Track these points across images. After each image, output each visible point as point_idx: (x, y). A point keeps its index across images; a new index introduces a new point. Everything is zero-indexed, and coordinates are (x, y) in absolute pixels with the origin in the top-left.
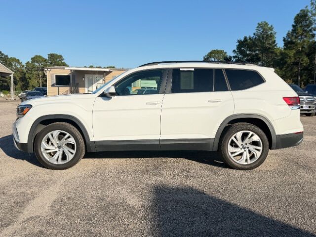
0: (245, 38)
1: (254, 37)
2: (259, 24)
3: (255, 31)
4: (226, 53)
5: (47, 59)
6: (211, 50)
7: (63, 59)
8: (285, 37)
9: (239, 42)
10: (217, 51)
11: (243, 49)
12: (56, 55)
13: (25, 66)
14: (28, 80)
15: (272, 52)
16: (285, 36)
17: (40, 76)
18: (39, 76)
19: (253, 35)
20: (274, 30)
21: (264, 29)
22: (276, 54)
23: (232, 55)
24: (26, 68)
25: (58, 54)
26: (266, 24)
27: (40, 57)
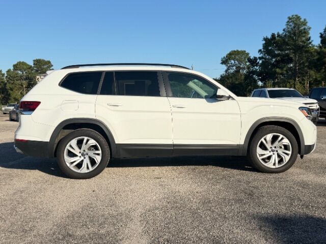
0: (273, 35)
1: (284, 34)
2: (290, 18)
3: (285, 27)
4: (248, 54)
5: (33, 65)
6: (230, 51)
7: (52, 66)
8: (323, 33)
9: (266, 39)
10: (238, 51)
11: (270, 48)
12: (44, 61)
13: (6, 75)
14: (9, 91)
15: (307, 52)
16: (322, 31)
17: (24, 86)
18: (22, 86)
19: (283, 32)
20: (309, 25)
21: (295, 24)
22: (311, 53)
23: (258, 55)
24: (6, 77)
25: (46, 60)
26: (298, 18)
27: (24, 63)
